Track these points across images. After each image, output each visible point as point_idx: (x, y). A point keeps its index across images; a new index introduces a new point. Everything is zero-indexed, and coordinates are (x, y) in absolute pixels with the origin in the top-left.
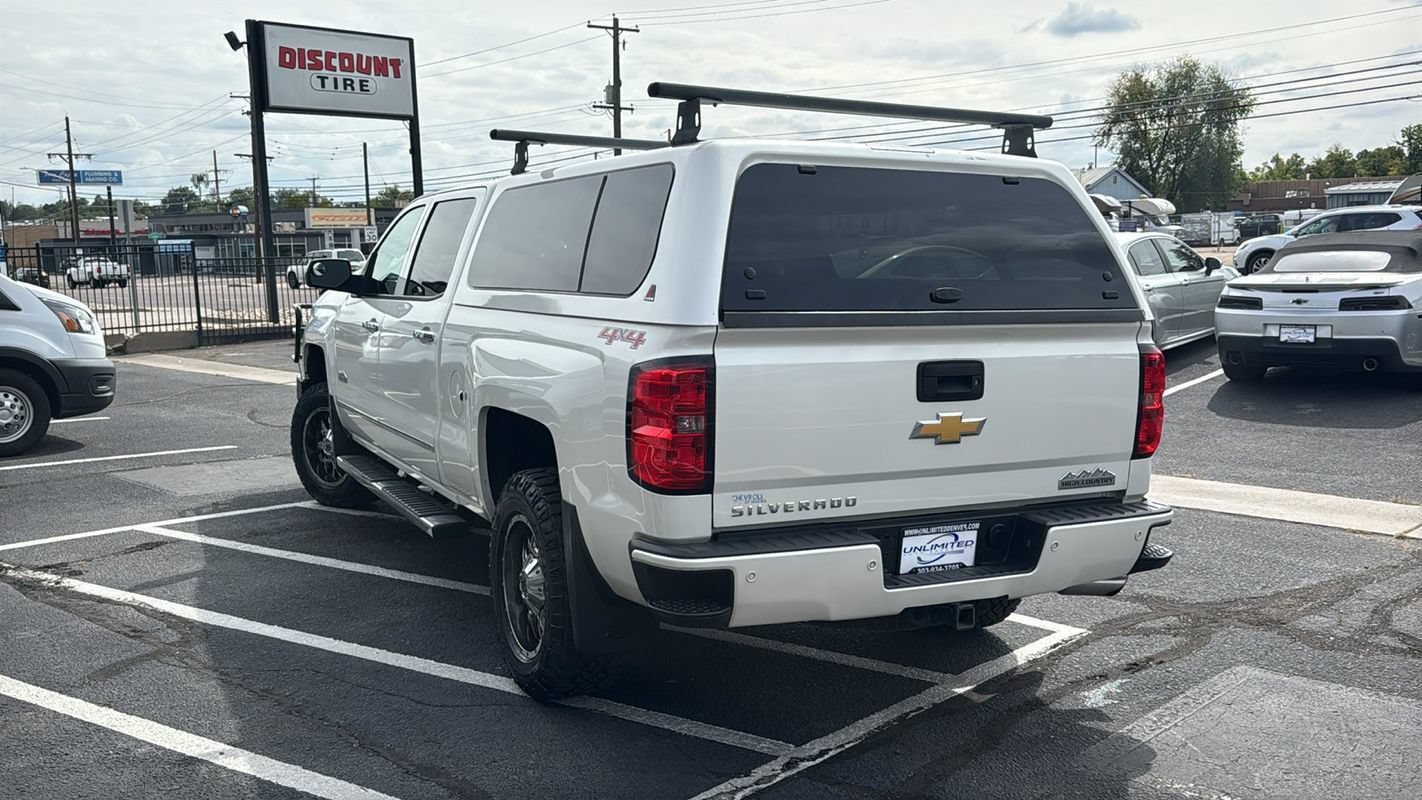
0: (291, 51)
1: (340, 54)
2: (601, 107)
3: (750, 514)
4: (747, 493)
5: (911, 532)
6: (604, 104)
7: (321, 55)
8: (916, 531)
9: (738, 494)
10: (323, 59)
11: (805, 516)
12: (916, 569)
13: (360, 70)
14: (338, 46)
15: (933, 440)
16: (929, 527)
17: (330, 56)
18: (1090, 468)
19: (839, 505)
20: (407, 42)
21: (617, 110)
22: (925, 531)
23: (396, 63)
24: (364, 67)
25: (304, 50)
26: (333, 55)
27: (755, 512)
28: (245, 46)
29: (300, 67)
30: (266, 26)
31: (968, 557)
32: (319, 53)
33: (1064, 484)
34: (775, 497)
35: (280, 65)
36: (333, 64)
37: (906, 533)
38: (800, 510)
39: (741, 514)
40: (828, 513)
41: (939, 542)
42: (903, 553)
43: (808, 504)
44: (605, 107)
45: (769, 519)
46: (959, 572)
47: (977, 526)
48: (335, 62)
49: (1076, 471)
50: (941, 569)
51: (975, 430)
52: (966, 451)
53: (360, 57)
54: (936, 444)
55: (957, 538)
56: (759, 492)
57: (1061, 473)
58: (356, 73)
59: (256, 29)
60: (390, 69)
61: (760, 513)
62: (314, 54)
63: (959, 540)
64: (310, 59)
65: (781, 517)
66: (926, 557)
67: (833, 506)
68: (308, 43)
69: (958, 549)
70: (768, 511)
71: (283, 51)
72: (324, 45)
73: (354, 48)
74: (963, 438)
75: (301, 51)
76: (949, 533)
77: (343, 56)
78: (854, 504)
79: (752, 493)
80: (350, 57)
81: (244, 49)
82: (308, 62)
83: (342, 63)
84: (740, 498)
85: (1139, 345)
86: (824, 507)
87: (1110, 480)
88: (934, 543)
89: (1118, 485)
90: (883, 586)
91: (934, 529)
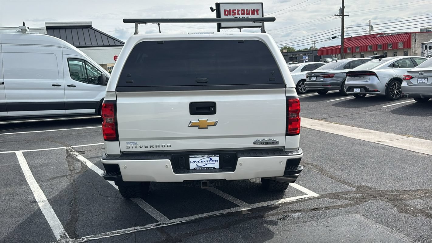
0: (227, 11)
1: (241, 10)
2: (337, 16)
3: (133, 148)
4: (131, 142)
5: (192, 156)
6: (338, 15)
7: (236, 11)
8: (194, 156)
9: (128, 142)
10: (236, 12)
11: (152, 149)
12: (196, 168)
13: (247, 14)
14: (240, 7)
15: (197, 127)
17: (238, 11)
18: (267, 139)
19: (165, 147)
20: (261, 4)
21: (343, 16)
22: (197, 156)
23: (257, 11)
24: (248, 13)
25: (231, 10)
26: (239, 10)
27: (134, 147)
28: (215, 10)
29: (230, 15)
30: (221, 4)
31: (217, 165)
32: (235, 10)
33: (255, 143)
34: (140, 143)
35: (224, 15)
36: (239, 13)
37: (190, 156)
38: (151, 147)
39: (130, 148)
40: (161, 149)
41: (205, 160)
42: (190, 163)
43: (153, 146)
44: (339, 16)
45: (139, 150)
46: (214, 170)
47: (218, 155)
48: (240, 12)
49: (260, 139)
50: (206, 169)
51: (215, 124)
52: (210, 131)
53: (247, 10)
54: (199, 128)
55: (211, 159)
56: (135, 141)
57: (254, 139)
58: (246, 15)
59: (218, 5)
60: (256, 12)
61: (136, 148)
62: (234, 11)
63: (212, 160)
64: (232, 12)
65: (144, 149)
66: (200, 164)
67: (162, 147)
68: (232, 8)
69: (212, 163)
70: (139, 148)
71: (225, 11)
72: (236, 8)
73: (245, 8)
74: (209, 127)
75: (230, 10)
76: (208, 157)
77: (242, 10)
78: (170, 146)
79: (133, 142)
80: (244, 10)
81: (215, 12)
82: (232, 13)
83: (241, 12)
84: (129, 143)
85: (286, 97)
86: (159, 147)
87: (277, 143)
88: (202, 160)
89: (281, 145)
90: (173, 172)
91: (201, 156)
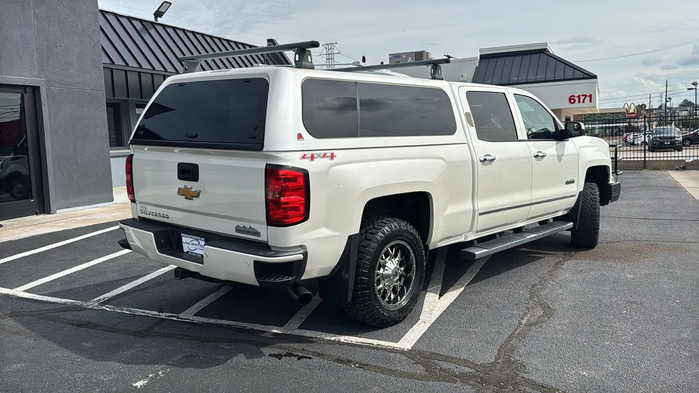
3: (144, 213)
5: (185, 235)
12: (188, 252)
16: (188, 234)
18: (248, 225)
19: (165, 217)
33: (237, 229)
34: (150, 209)
37: (183, 235)
38: (155, 216)
40: (163, 219)
41: (193, 242)
43: (157, 214)
47: (204, 239)
50: (195, 255)
51: (198, 195)
52: (195, 203)
54: (186, 199)
56: (145, 206)
57: (236, 224)
67: (163, 217)
70: (148, 214)
74: (194, 198)
76: (197, 240)
78: (168, 218)
84: (142, 207)
85: (266, 164)
86: (161, 216)
87: (258, 234)
89: (263, 238)
90: (157, 251)
91: (190, 236)
